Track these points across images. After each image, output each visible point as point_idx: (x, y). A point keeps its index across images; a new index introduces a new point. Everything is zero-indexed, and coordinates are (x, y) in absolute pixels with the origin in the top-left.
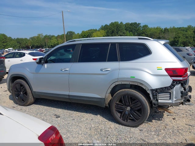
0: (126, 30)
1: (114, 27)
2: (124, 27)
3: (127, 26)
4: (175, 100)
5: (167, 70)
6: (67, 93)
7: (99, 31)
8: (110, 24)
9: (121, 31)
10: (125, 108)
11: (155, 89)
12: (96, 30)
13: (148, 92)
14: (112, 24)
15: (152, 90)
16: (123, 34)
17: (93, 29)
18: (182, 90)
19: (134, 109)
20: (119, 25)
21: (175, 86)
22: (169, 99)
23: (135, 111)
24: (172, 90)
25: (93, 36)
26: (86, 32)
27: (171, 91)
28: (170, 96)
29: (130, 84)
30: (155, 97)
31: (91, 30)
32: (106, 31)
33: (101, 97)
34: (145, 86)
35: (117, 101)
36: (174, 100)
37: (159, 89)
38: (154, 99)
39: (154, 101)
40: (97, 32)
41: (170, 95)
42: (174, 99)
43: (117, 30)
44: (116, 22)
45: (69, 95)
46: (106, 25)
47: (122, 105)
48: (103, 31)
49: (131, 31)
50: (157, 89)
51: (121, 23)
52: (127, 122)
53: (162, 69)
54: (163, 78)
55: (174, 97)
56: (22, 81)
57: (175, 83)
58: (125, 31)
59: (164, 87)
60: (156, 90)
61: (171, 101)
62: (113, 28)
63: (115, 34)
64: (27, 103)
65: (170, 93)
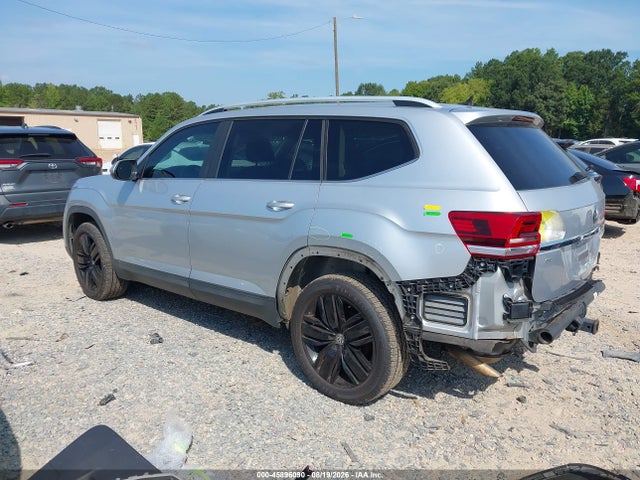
0: (565, 77)
1: (522, 67)
2: (559, 68)
3: (570, 63)
4: (481, 330)
5: (455, 217)
6: (184, 272)
7: (466, 81)
8: (507, 58)
9: (546, 83)
10: (330, 338)
11: (412, 281)
12: (455, 80)
13: (390, 288)
14: (516, 58)
15: (402, 285)
16: (555, 94)
17: (444, 75)
18: (506, 296)
19: (353, 344)
20: (543, 60)
21: (477, 278)
22: (461, 322)
23: (355, 350)
24: (469, 291)
25: (443, 99)
26: (420, 84)
27: (468, 294)
28: (465, 313)
29: (341, 257)
30: (411, 310)
31: (439, 78)
32: (491, 81)
33: (264, 294)
34: (381, 270)
35: (306, 313)
36: (477, 329)
37: (422, 282)
38: (408, 315)
39: (408, 324)
40: (460, 85)
41: (466, 307)
42: (478, 325)
43: (531, 78)
44: (529, 51)
45: (189, 280)
46: (493, 63)
47: (320, 327)
48: (482, 81)
49: (588, 82)
50: (415, 281)
51: (551, 53)
52: (332, 382)
53: (439, 214)
54: (439, 244)
55: (477, 316)
56: (93, 226)
57: (479, 266)
58: (561, 82)
59: (442, 279)
60: (415, 285)
61: (466, 332)
62: (519, 73)
63: (523, 91)
64: (101, 291)
65: (465, 301)
